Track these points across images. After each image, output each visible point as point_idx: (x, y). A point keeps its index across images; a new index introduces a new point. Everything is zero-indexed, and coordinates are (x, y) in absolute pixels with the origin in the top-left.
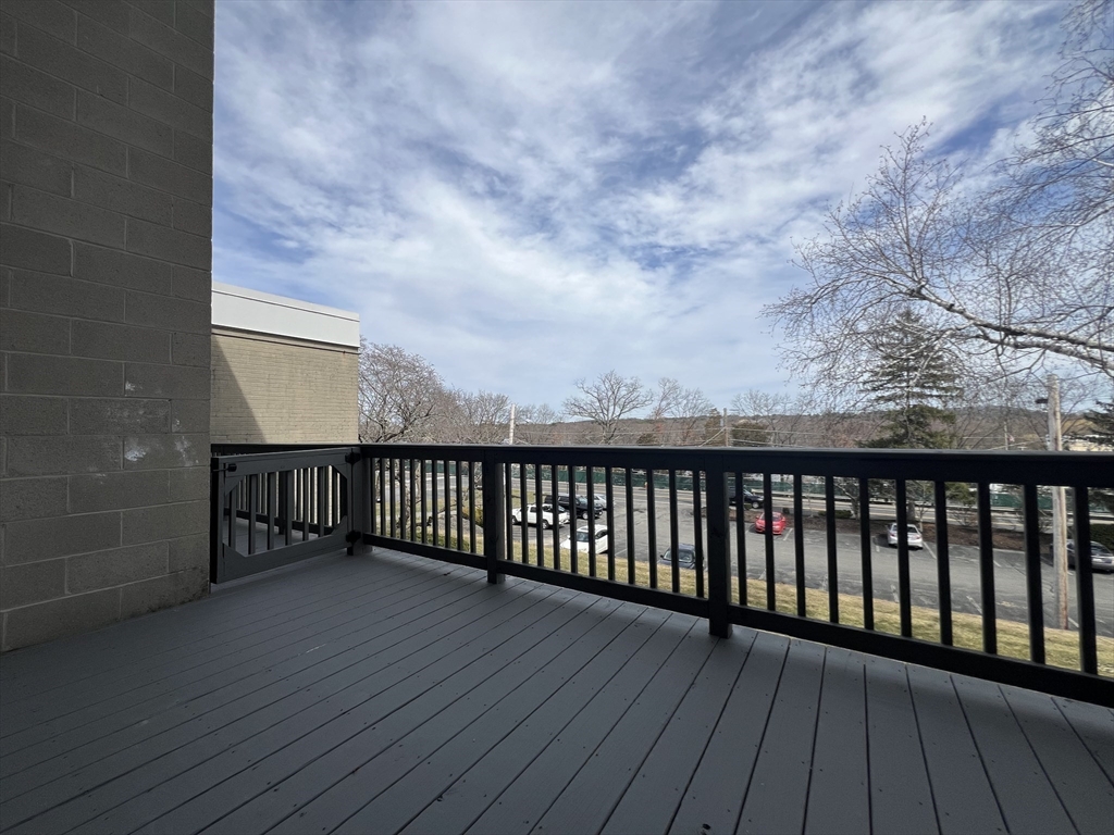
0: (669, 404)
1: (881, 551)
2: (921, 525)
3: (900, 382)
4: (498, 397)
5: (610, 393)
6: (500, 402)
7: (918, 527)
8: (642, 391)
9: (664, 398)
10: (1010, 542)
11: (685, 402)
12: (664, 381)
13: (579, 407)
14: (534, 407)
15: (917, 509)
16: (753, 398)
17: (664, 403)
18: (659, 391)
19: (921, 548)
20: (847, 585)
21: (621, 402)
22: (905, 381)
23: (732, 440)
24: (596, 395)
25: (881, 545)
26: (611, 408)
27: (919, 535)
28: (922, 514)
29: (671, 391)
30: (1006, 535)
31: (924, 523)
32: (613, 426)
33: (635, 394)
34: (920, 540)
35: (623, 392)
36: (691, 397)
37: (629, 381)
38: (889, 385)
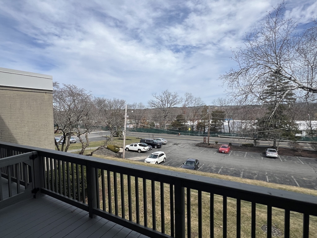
0: (188, 103)
1: (263, 159)
2: (278, 149)
3: (273, 96)
4: (121, 101)
5: (166, 99)
6: (123, 103)
7: (277, 150)
8: (178, 98)
9: (187, 100)
10: (308, 155)
11: (194, 102)
12: (187, 94)
13: (154, 104)
14: (136, 104)
15: (277, 142)
16: (220, 101)
17: (187, 102)
18: (185, 98)
19: (277, 158)
20: (250, 173)
21: (170, 102)
22: (275, 95)
23: (212, 117)
24: (160, 99)
25: (263, 157)
26: (167, 104)
27: (277, 153)
28: (278, 145)
29: (189, 97)
30: (306, 152)
31: (279, 148)
32: (167, 111)
33: (176, 99)
34: (277, 155)
35: (171, 98)
36: (197, 100)
37: (173, 94)
38: (270, 97)
